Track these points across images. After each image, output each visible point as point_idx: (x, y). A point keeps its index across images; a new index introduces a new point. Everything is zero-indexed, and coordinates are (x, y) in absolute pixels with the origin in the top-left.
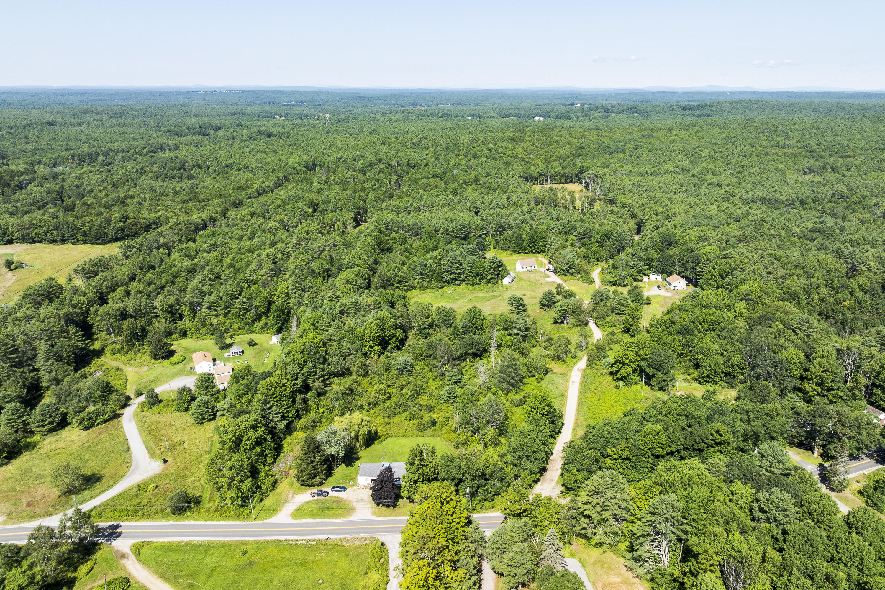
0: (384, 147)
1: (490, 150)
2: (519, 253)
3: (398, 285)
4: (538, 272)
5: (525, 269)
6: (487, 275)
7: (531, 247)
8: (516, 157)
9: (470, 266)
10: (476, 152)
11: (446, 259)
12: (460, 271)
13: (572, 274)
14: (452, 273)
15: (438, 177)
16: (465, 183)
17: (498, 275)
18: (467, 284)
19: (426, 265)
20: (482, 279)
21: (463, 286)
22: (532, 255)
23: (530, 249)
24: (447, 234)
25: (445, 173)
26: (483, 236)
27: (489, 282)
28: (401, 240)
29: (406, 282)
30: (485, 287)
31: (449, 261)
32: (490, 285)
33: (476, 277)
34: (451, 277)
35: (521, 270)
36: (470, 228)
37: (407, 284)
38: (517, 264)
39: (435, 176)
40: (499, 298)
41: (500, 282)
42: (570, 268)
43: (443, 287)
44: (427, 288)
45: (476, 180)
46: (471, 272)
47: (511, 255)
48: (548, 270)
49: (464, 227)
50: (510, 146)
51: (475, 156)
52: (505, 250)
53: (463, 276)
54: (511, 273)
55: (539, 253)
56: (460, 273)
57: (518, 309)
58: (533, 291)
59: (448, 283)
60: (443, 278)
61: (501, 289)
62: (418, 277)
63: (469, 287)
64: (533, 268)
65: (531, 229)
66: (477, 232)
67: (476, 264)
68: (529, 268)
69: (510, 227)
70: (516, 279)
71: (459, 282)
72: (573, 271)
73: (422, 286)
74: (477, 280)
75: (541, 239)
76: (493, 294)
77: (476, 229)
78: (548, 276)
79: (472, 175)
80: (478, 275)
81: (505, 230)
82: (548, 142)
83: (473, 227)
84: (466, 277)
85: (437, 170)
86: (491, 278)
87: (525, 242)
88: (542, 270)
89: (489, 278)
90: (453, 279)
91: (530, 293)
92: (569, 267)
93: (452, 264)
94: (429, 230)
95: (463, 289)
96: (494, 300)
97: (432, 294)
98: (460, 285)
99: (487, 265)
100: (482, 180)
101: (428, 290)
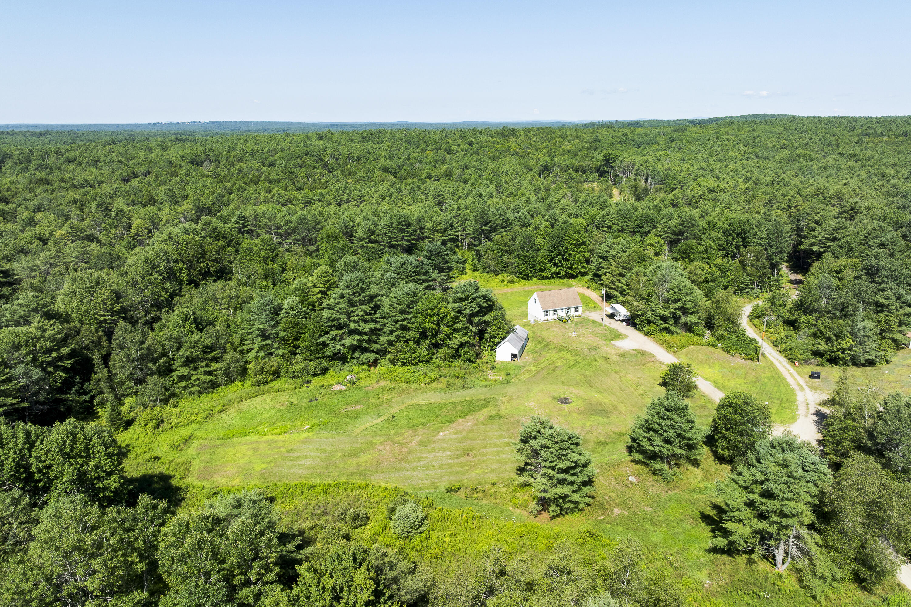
0: (321, 142)
1: (471, 145)
2: (527, 278)
3: (184, 371)
4: (586, 322)
5: (552, 316)
6: (448, 337)
7: (555, 265)
8: (508, 150)
9: (402, 312)
10: (450, 147)
11: (336, 292)
12: (372, 325)
13: (689, 328)
14: (351, 332)
15: (391, 172)
16: (429, 177)
17: (481, 334)
18: (393, 362)
19: (277, 311)
20: (437, 346)
21: (383, 368)
22: (557, 281)
23: (554, 269)
24: (371, 241)
25: (400, 167)
26: (449, 244)
27: (456, 355)
28: (263, 253)
29: (215, 359)
30: (445, 371)
31: (342, 296)
32: (458, 363)
33: (418, 343)
34: (349, 341)
35: (542, 317)
36: (422, 228)
37: (214, 366)
38: (531, 302)
39: (385, 170)
40: (486, 412)
41: (486, 355)
42: (685, 311)
43: (325, 371)
44: (277, 375)
45: (447, 175)
46: (404, 328)
47: (511, 282)
48: (612, 316)
49: (409, 225)
50: (498, 140)
51: (449, 151)
52: (496, 272)
53: (384, 339)
54: (518, 328)
55: (573, 277)
56: (373, 331)
57: (561, 482)
58: (589, 384)
59: (341, 358)
60: (324, 345)
61: (492, 376)
62: (256, 346)
63: (400, 370)
64: (572, 312)
65: (553, 226)
66: (437, 235)
67: (419, 306)
68: (562, 314)
69: (506, 225)
70: (531, 345)
71: (372, 356)
72: (692, 319)
73: (262, 371)
74: (422, 350)
75: (578, 245)
76: (467, 395)
77: (434, 231)
78: (619, 336)
79: (442, 169)
80: (424, 335)
81: (495, 230)
82: (549, 136)
83: (429, 225)
84: (390, 343)
85: (389, 163)
86: (462, 345)
87: (542, 254)
88: (595, 316)
89: (455, 342)
90: (353, 348)
91: (579, 391)
92: (681, 308)
93: (353, 305)
94: (330, 232)
95: (381, 377)
96: (467, 423)
97: (283, 397)
98: (375, 363)
99: (451, 308)
100: (456, 174)
101: (279, 383)
